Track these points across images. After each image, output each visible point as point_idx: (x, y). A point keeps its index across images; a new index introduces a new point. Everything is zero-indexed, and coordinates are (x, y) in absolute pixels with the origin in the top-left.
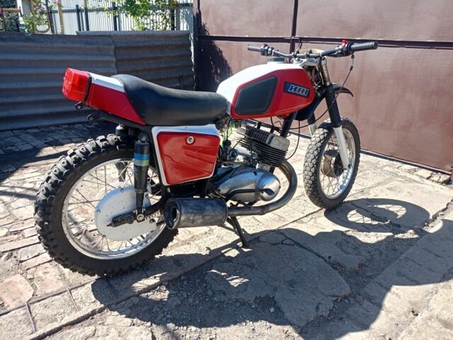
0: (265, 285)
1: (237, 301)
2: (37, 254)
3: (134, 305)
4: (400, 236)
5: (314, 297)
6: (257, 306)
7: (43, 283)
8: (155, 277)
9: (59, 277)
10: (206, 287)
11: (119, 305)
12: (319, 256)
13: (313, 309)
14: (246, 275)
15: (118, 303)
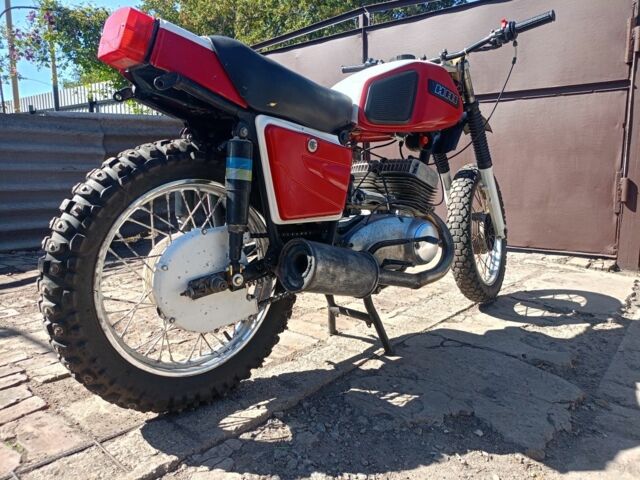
0: (448, 399)
1: (415, 425)
2: (13, 401)
3: (235, 452)
4: (599, 326)
5: (535, 406)
6: (451, 430)
7: (38, 441)
8: (259, 407)
9: (70, 429)
10: (352, 413)
11: (206, 454)
12: (507, 355)
13: (544, 422)
14: (411, 389)
15: (203, 452)
